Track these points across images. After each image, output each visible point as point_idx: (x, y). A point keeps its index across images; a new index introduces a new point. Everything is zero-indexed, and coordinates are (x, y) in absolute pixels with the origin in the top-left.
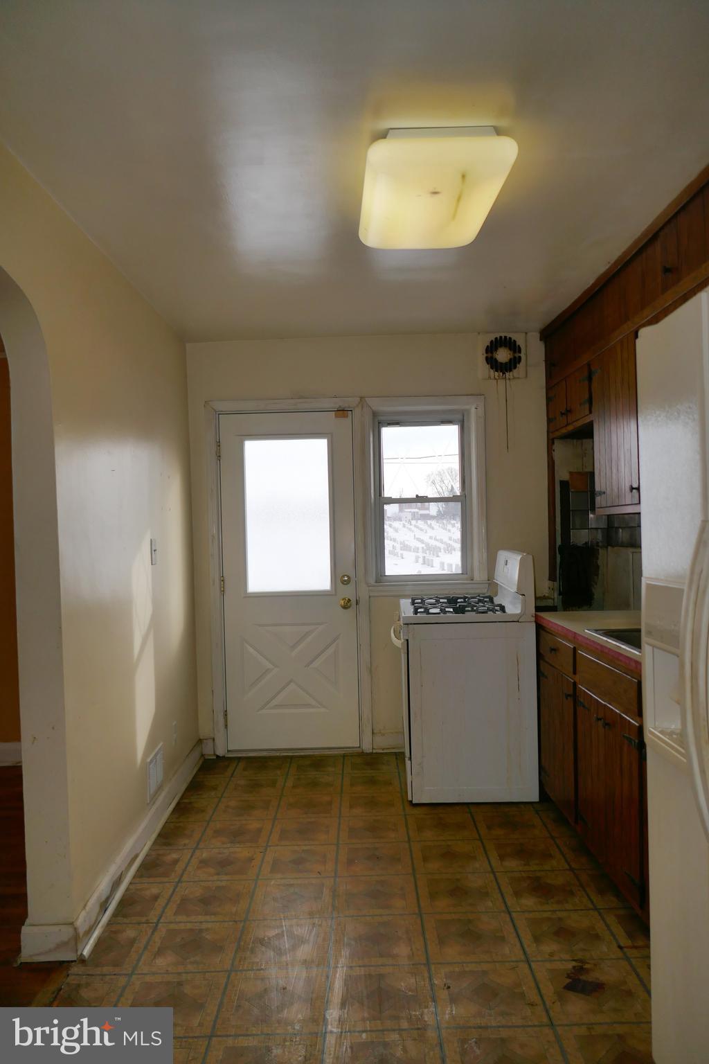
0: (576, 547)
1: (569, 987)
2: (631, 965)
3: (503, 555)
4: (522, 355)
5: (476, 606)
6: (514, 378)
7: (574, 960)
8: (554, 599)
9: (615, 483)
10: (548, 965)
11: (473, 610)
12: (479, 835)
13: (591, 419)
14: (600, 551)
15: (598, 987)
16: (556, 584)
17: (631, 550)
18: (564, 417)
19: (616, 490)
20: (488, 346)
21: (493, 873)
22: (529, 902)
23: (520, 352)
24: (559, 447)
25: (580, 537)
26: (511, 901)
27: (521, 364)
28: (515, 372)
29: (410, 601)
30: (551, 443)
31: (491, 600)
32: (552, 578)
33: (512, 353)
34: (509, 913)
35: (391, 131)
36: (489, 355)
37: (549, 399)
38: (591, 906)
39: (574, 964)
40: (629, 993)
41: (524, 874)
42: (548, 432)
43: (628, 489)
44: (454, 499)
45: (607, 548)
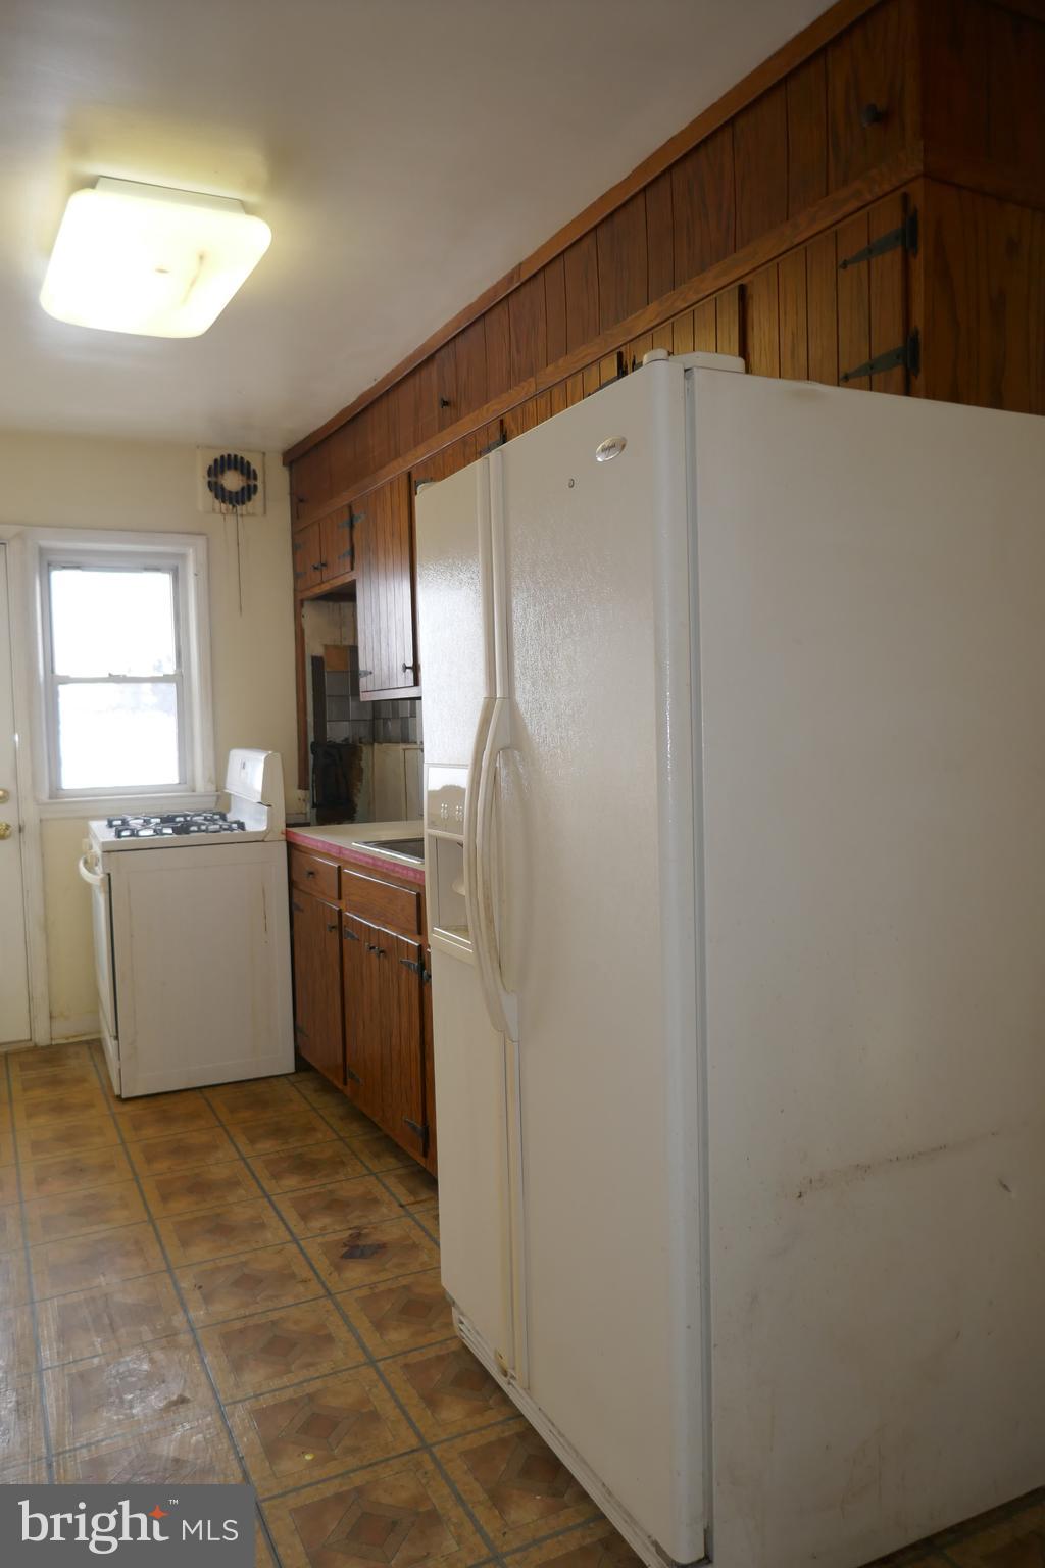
0: (334, 746)
1: (346, 1256)
2: (414, 1219)
3: (237, 756)
4: (259, 483)
5: (204, 824)
6: (248, 514)
7: (350, 1229)
8: (306, 814)
9: (384, 661)
10: (320, 1240)
11: (200, 831)
12: (220, 1121)
13: (354, 578)
14: (364, 749)
15: (381, 1248)
16: (309, 794)
17: (403, 746)
18: (318, 572)
19: (385, 668)
20: (210, 467)
21: (243, 1159)
22: (291, 1181)
23: (255, 478)
24: (309, 612)
25: (338, 732)
26: (268, 1185)
27: (258, 494)
28: (249, 505)
29: (106, 823)
30: (299, 605)
31: (223, 817)
32: (303, 785)
33: (245, 478)
34: (268, 1197)
35: (102, 179)
36: (213, 479)
37: (295, 548)
38: (366, 1172)
39: (350, 1232)
40: (415, 1247)
41: (282, 1154)
42: (295, 590)
43: (400, 668)
44: (166, 679)
45: (372, 745)
